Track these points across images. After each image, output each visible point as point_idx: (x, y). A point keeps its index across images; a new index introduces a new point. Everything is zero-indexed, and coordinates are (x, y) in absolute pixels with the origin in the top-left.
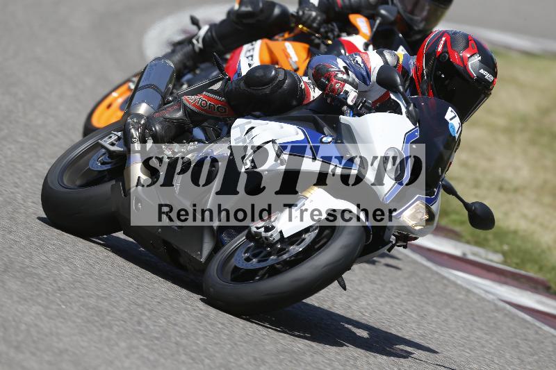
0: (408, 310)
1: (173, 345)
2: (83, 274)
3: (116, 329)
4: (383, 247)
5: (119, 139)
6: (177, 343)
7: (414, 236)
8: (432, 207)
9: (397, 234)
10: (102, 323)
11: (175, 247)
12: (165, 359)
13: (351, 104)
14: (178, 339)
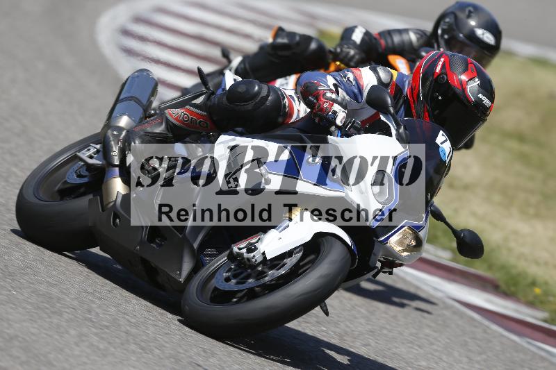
0: (356, 305)
1: (123, 334)
3: (66, 316)
4: (368, 272)
5: (98, 152)
6: (127, 332)
7: (401, 262)
8: (420, 233)
9: (382, 259)
10: (52, 309)
11: (152, 265)
12: (115, 348)
13: (340, 125)
14: (128, 328)
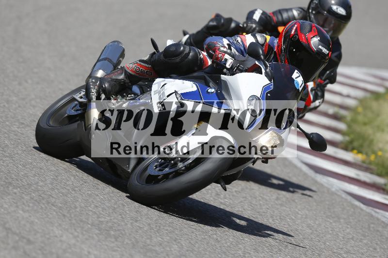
2: (187, 251)
13: (229, 67)
